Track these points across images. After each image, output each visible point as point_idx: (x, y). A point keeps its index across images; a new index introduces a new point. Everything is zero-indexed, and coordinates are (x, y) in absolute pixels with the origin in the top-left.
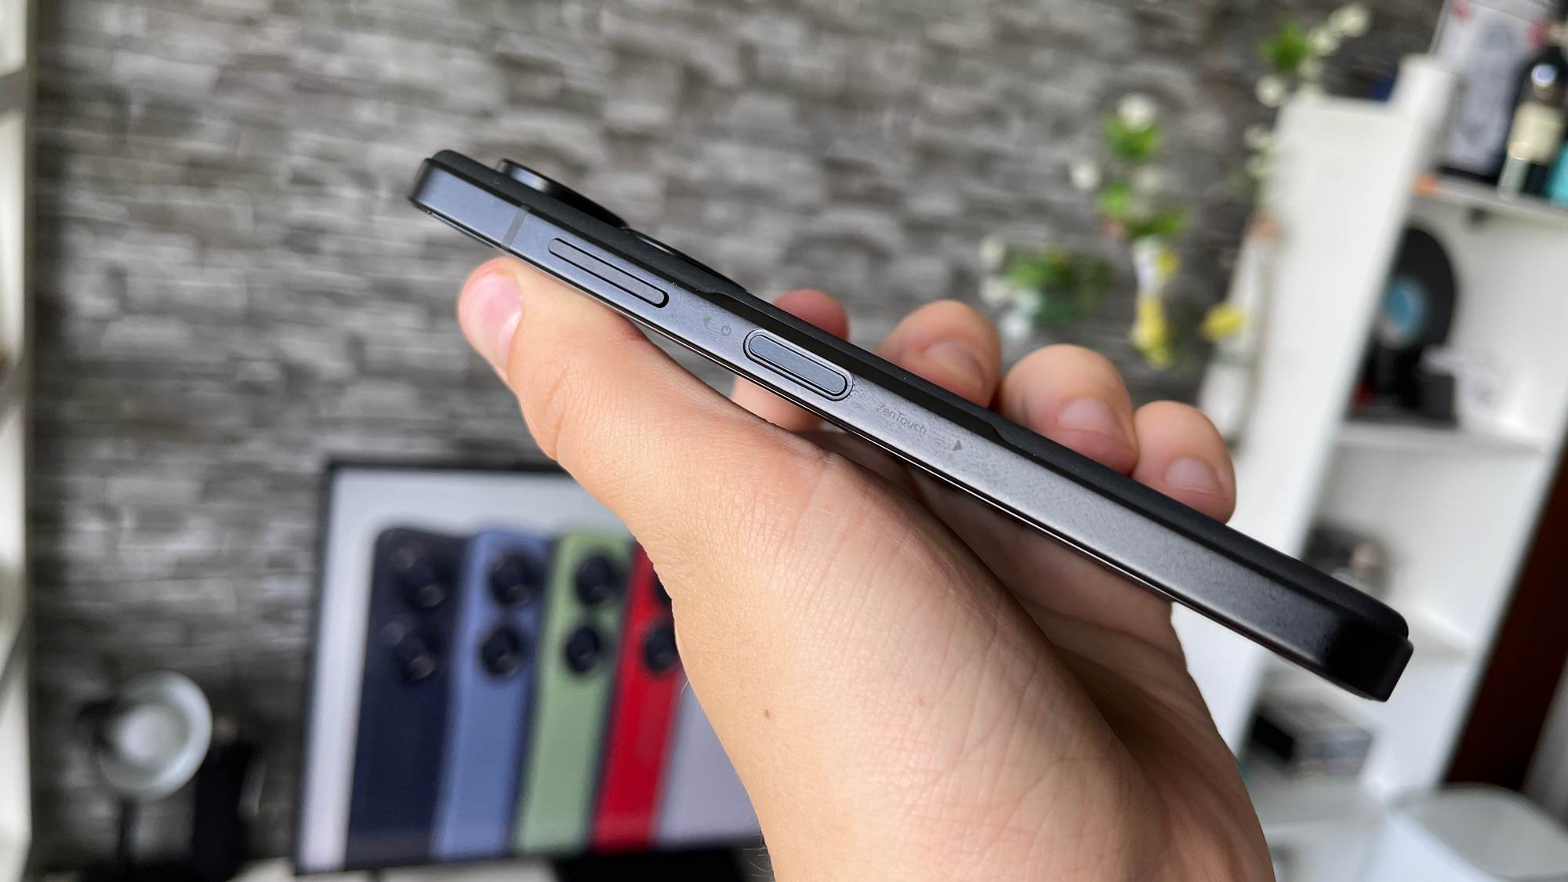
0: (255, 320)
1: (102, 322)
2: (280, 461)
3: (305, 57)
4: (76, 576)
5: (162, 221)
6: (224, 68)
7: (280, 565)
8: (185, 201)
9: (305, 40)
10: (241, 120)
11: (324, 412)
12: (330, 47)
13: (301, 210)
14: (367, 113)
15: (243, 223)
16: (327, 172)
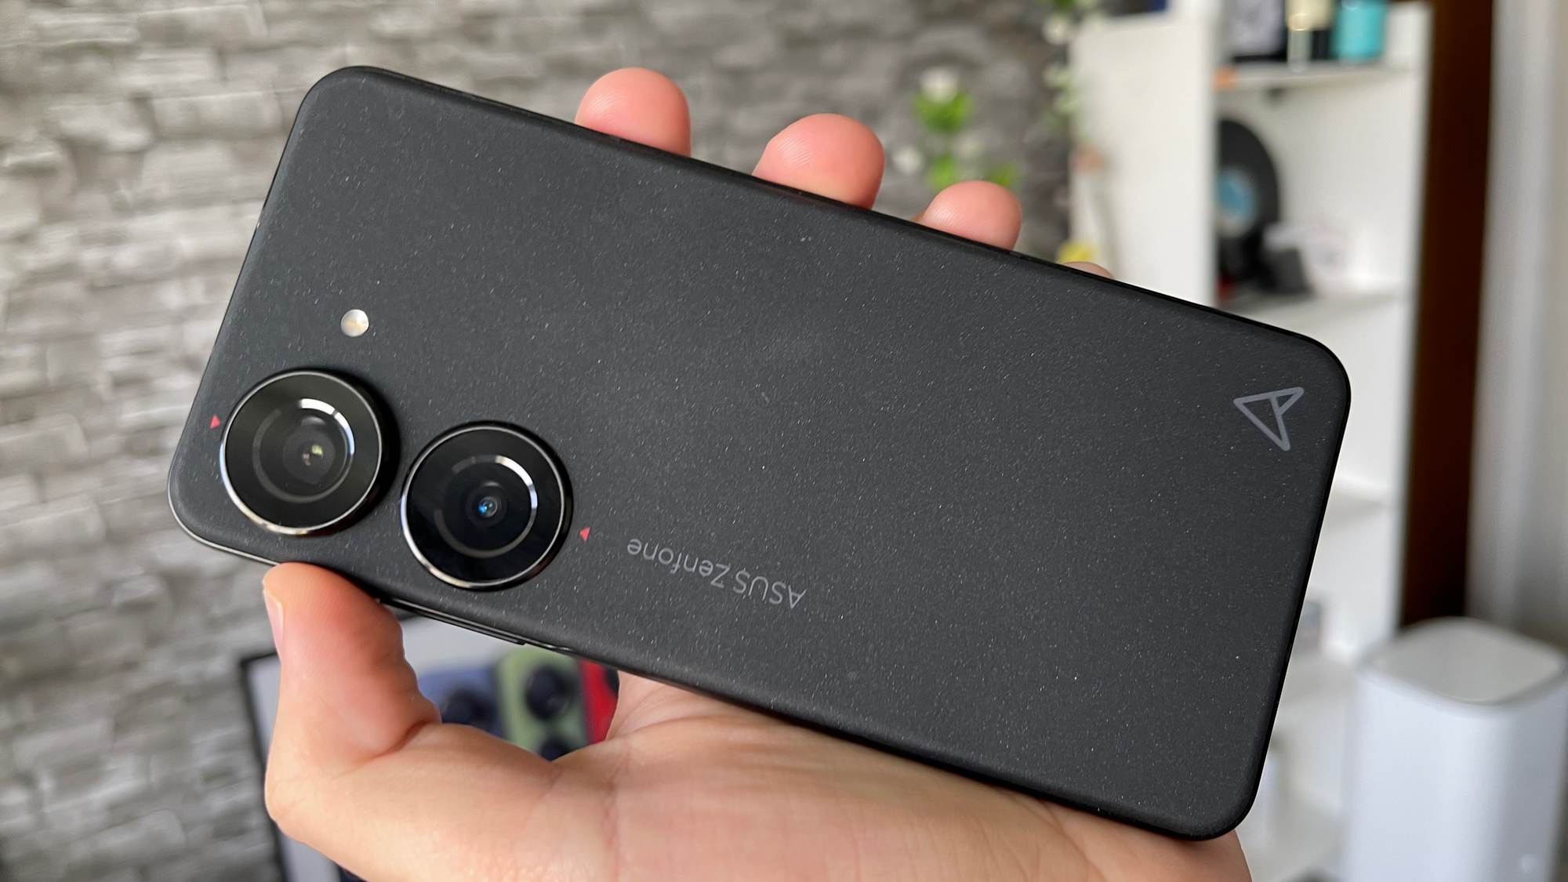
0: (117, 538)
2: (186, 672)
3: (91, 257)
6: (11, 292)
7: (221, 776)
8: (8, 439)
9: (87, 240)
10: (42, 340)
11: (217, 611)
12: (114, 240)
13: (132, 414)
14: (172, 296)
15: (77, 445)
16: (150, 366)
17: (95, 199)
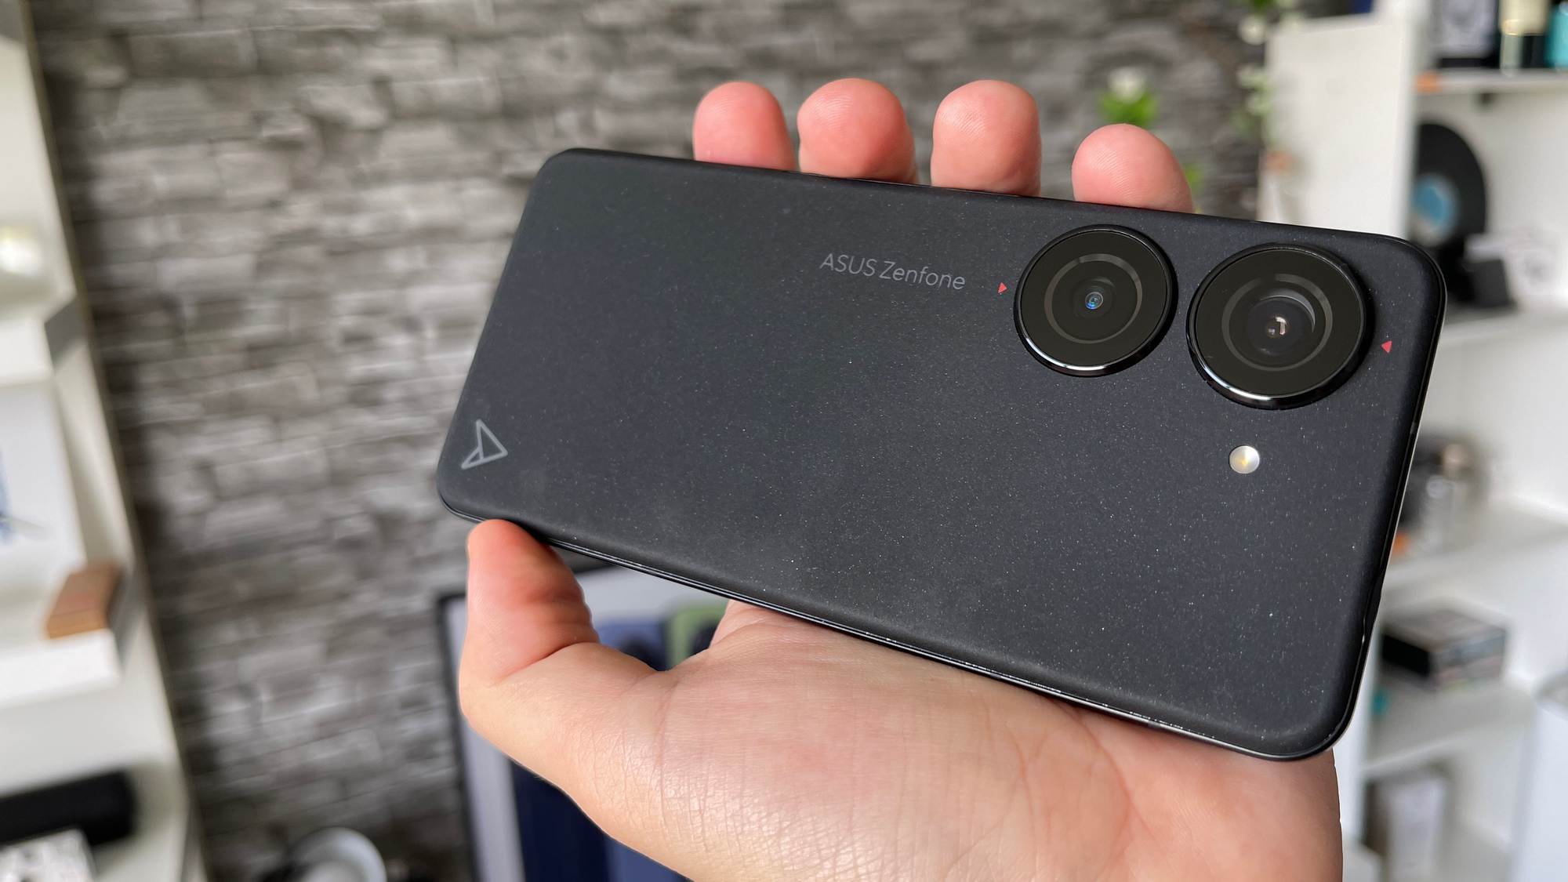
0: (339, 479)
1: (200, 515)
2: (391, 606)
3: (331, 224)
4: (229, 757)
5: (236, 408)
6: (260, 253)
7: (414, 704)
8: (252, 385)
9: (330, 208)
10: (287, 297)
11: (421, 552)
12: (351, 209)
13: (358, 367)
14: (398, 262)
15: (309, 393)
16: (375, 325)
17: (336, 172)
